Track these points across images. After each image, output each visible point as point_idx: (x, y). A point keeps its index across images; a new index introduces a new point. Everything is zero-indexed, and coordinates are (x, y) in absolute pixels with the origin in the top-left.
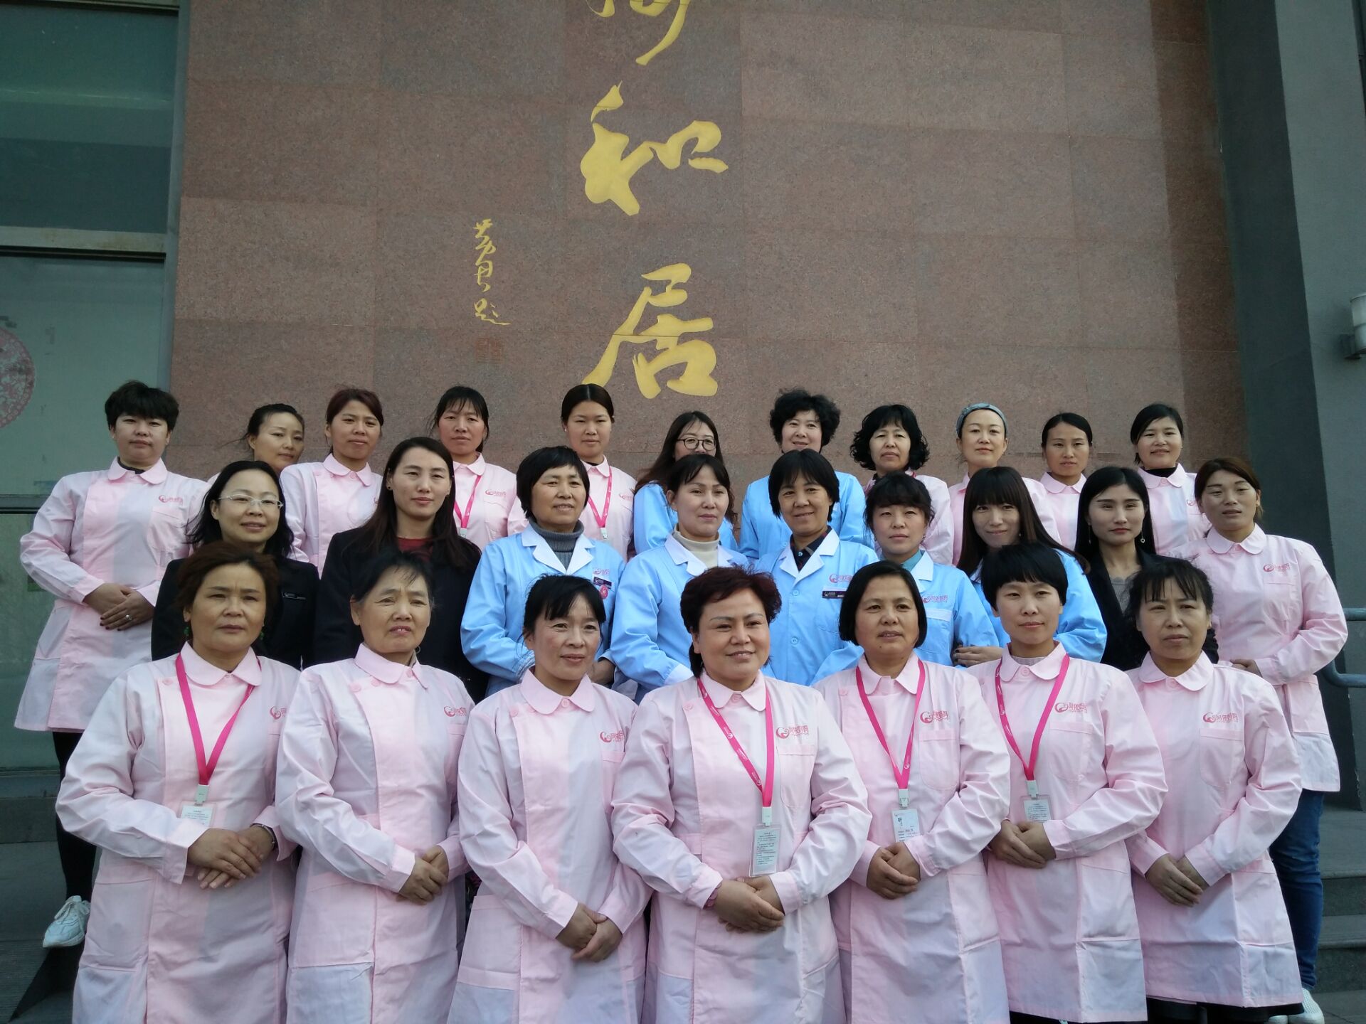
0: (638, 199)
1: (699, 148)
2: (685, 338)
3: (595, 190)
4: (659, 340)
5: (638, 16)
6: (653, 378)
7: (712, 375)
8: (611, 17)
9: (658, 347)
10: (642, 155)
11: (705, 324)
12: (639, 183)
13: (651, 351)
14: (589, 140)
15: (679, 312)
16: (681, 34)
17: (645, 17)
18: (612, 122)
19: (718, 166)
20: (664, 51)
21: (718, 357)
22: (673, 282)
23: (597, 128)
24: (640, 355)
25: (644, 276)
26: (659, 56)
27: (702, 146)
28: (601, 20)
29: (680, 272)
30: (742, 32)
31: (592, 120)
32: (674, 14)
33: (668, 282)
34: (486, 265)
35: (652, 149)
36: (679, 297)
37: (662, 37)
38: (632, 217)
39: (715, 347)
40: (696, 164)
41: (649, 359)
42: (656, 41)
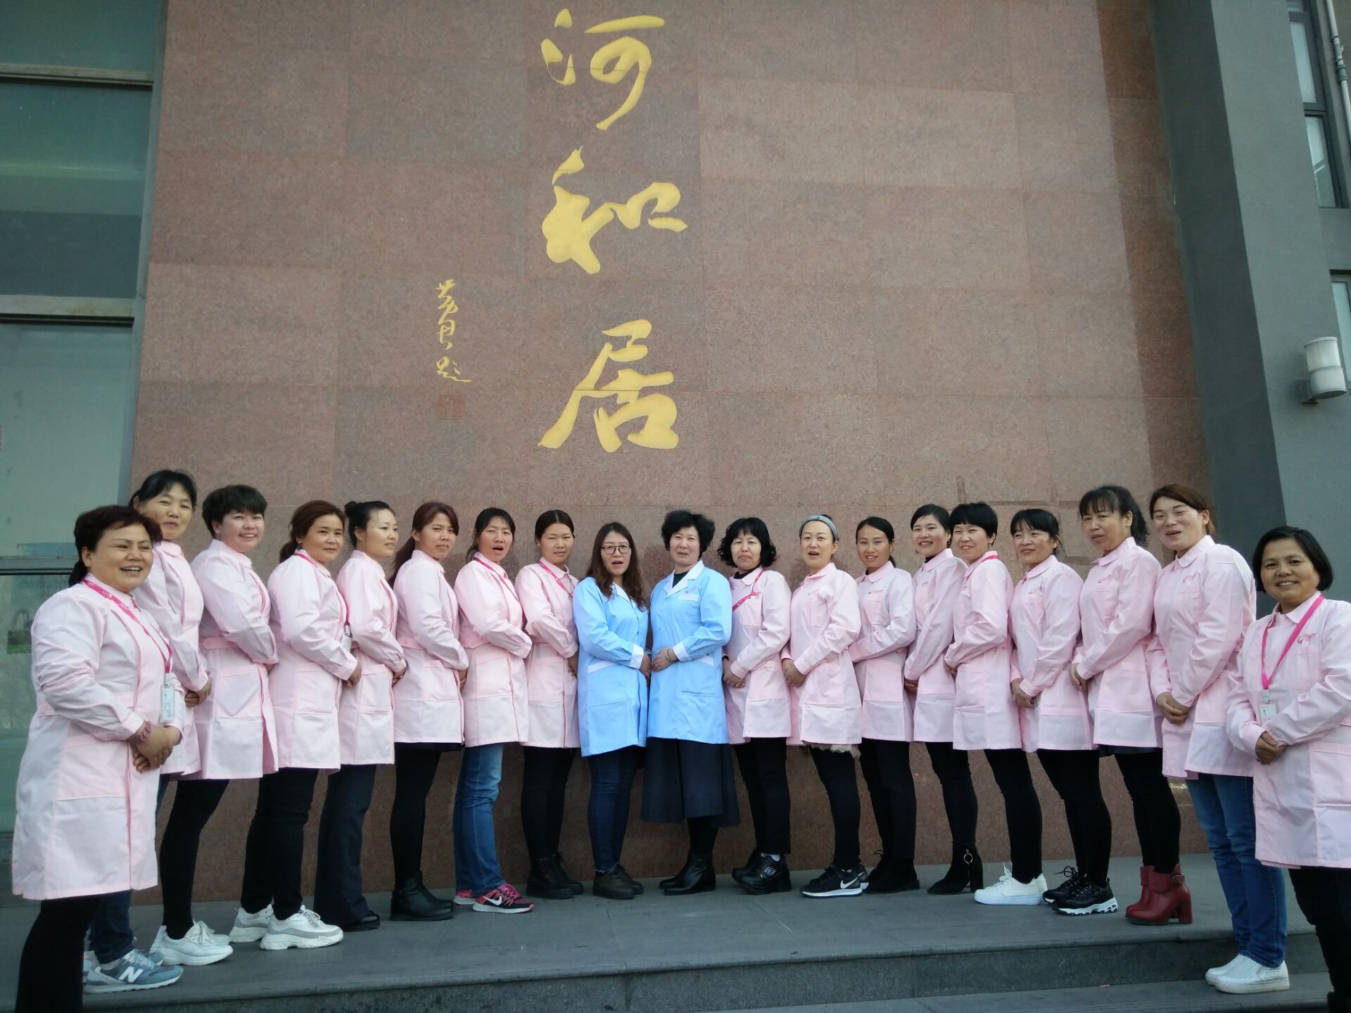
0: (598, 257)
1: (658, 209)
2: (645, 392)
3: (556, 251)
4: (620, 394)
5: (598, 83)
6: (614, 431)
7: (672, 428)
8: (573, 85)
9: (619, 401)
10: (603, 215)
11: (666, 378)
12: (599, 243)
13: (612, 405)
14: (550, 203)
15: (638, 367)
16: (640, 100)
17: (604, 84)
18: (573, 184)
19: (678, 225)
20: (624, 116)
21: (679, 410)
22: (634, 338)
23: (558, 191)
24: (601, 411)
25: (605, 332)
26: (619, 121)
27: (662, 206)
28: (562, 88)
29: (641, 328)
30: (700, 97)
31: (553, 183)
32: (633, 81)
33: (629, 338)
34: (449, 324)
35: (612, 210)
36: (639, 353)
37: (622, 102)
38: (594, 276)
39: (675, 400)
40: (656, 223)
41: (610, 414)
42: (615, 107)
